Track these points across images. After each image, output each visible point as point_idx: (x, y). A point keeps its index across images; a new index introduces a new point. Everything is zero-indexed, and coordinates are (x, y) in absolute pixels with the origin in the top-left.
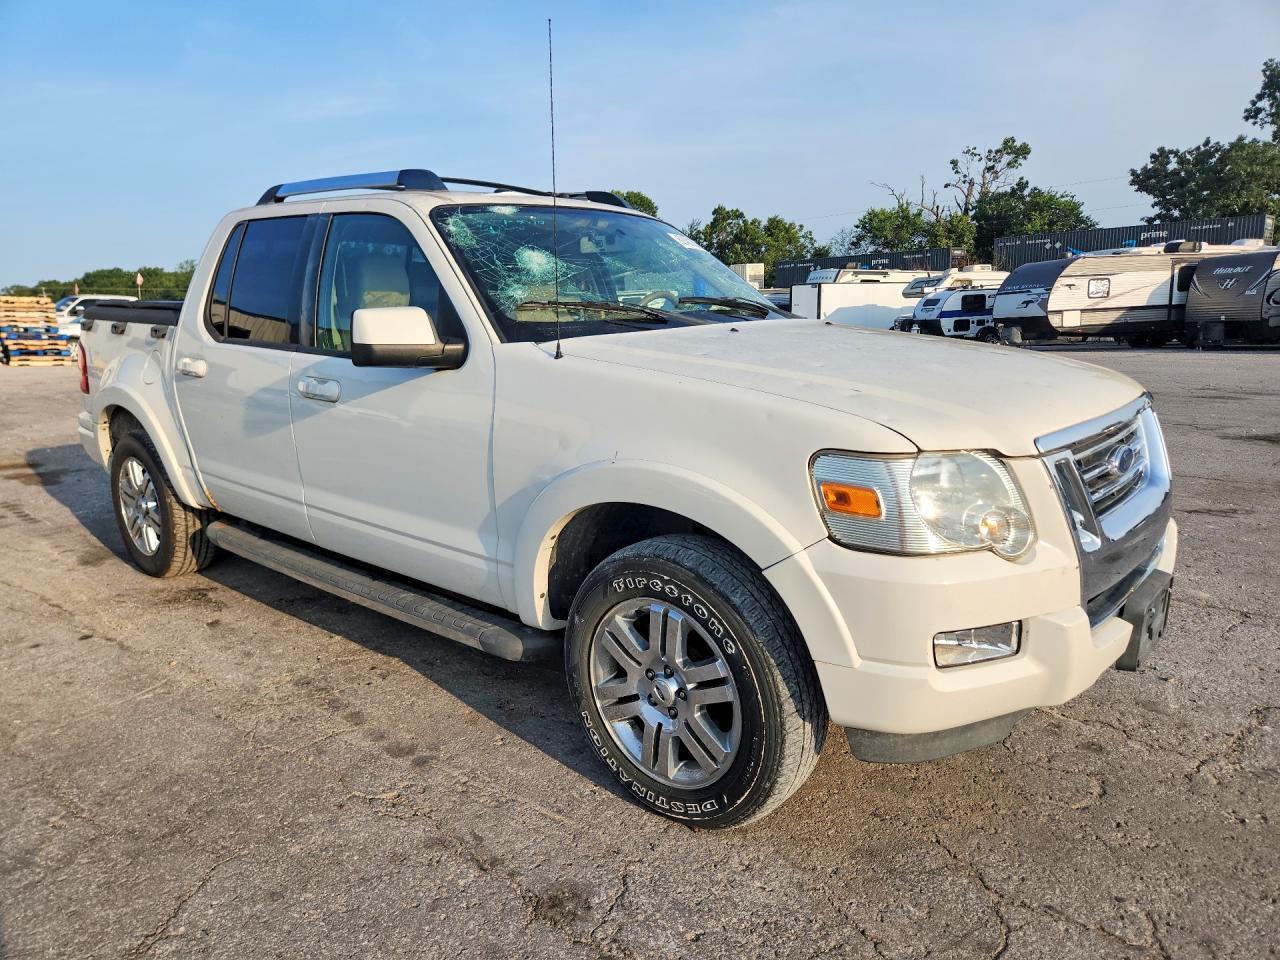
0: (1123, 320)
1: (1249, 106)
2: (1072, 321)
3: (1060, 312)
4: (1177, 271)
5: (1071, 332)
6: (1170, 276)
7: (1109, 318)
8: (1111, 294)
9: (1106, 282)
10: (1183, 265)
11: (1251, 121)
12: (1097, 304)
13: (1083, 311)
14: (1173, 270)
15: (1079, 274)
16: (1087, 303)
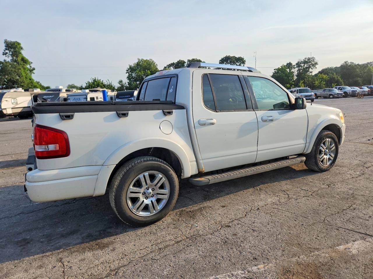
0: (23, 111)
1: (4, 51)
2: (9, 111)
3: (6, 109)
4: (32, 97)
5: (10, 115)
6: (31, 98)
7: (19, 110)
8: (18, 103)
9: (15, 99)
10: (33, 95)
11: (5, 56)
12: (15, 106)
13: (12, 108)
14: (31, 96)
15: (8, 97)
16: (12, 106)
